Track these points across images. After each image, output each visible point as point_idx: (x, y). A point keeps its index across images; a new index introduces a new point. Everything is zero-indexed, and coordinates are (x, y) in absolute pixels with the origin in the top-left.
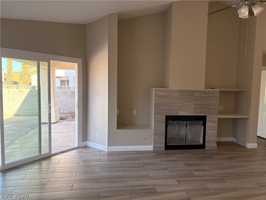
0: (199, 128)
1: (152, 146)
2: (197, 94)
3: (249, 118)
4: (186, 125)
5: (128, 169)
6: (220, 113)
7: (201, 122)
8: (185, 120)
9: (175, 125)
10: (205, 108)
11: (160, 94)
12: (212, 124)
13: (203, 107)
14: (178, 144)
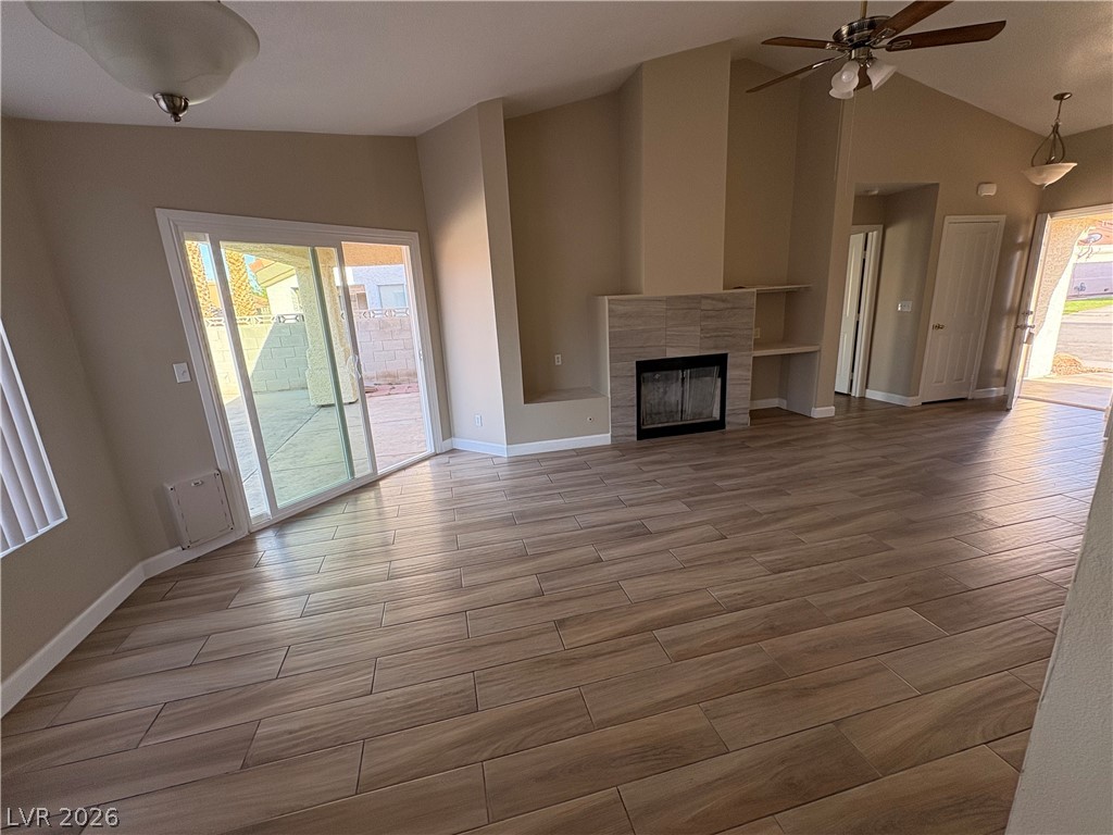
0: (712, 384)
1: (609, 435)
2: (706, 304)
3: (820, 351)
4: (683, 379)
5: (570, 489)
6: (758, 344)
7: (716, 369)
8: (678, 369)
9: (658, 380)
10: (725, 336)
11: (621, 309)
12: (739, 373)
13: (719, 333)
14: (666, 425)
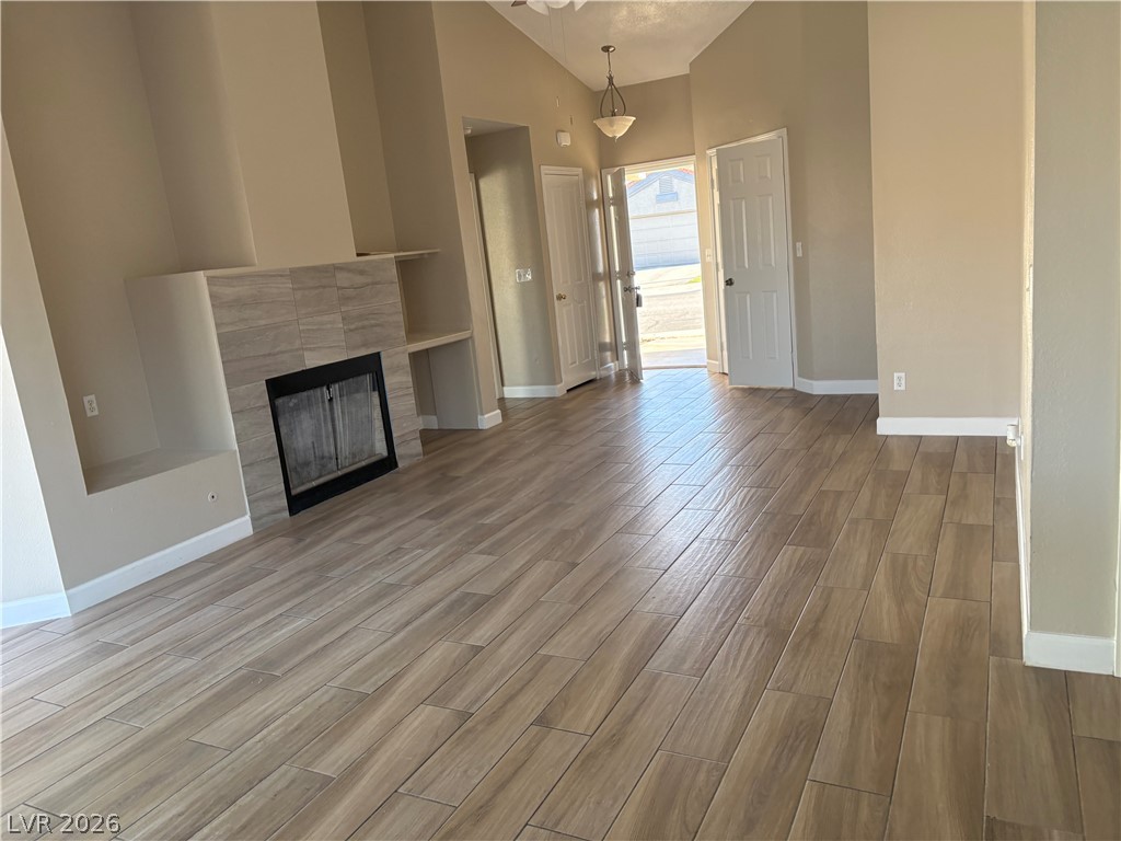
0: (366, 402)
1: (248, 517)
2: (343, 279)
3: (471, 337)
4: (331, 400)
7: (368, 379)
8: (322, 386)
11: (229, 292)
12: (398, 379)
13: (366, 323)
